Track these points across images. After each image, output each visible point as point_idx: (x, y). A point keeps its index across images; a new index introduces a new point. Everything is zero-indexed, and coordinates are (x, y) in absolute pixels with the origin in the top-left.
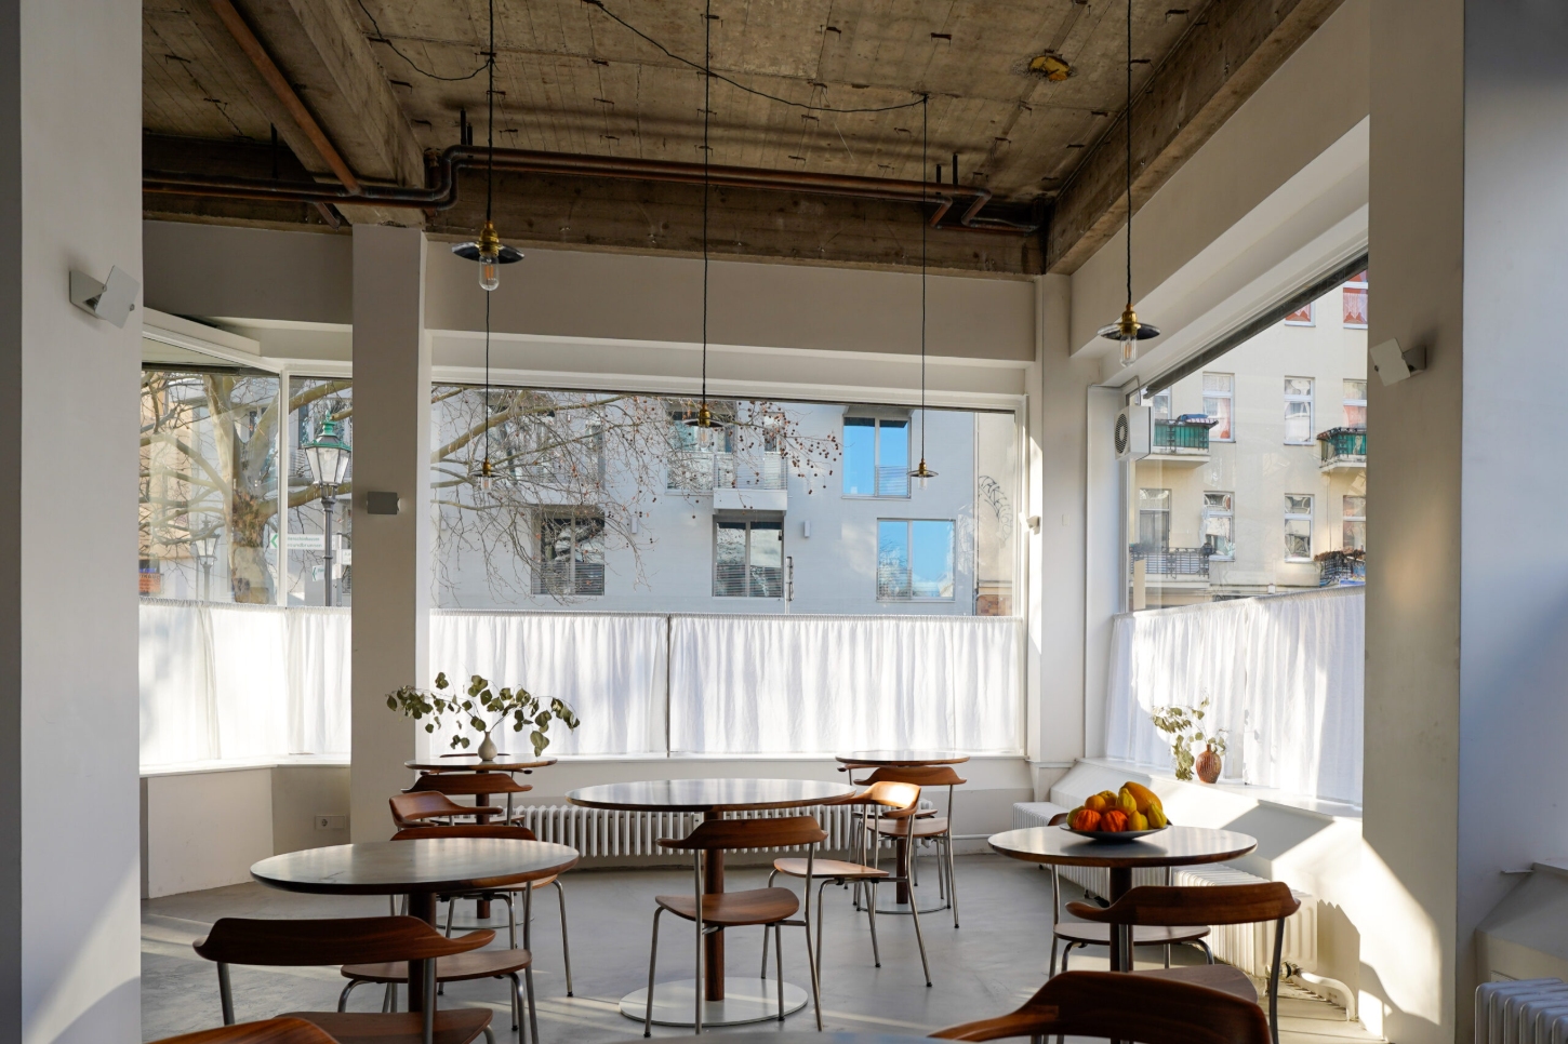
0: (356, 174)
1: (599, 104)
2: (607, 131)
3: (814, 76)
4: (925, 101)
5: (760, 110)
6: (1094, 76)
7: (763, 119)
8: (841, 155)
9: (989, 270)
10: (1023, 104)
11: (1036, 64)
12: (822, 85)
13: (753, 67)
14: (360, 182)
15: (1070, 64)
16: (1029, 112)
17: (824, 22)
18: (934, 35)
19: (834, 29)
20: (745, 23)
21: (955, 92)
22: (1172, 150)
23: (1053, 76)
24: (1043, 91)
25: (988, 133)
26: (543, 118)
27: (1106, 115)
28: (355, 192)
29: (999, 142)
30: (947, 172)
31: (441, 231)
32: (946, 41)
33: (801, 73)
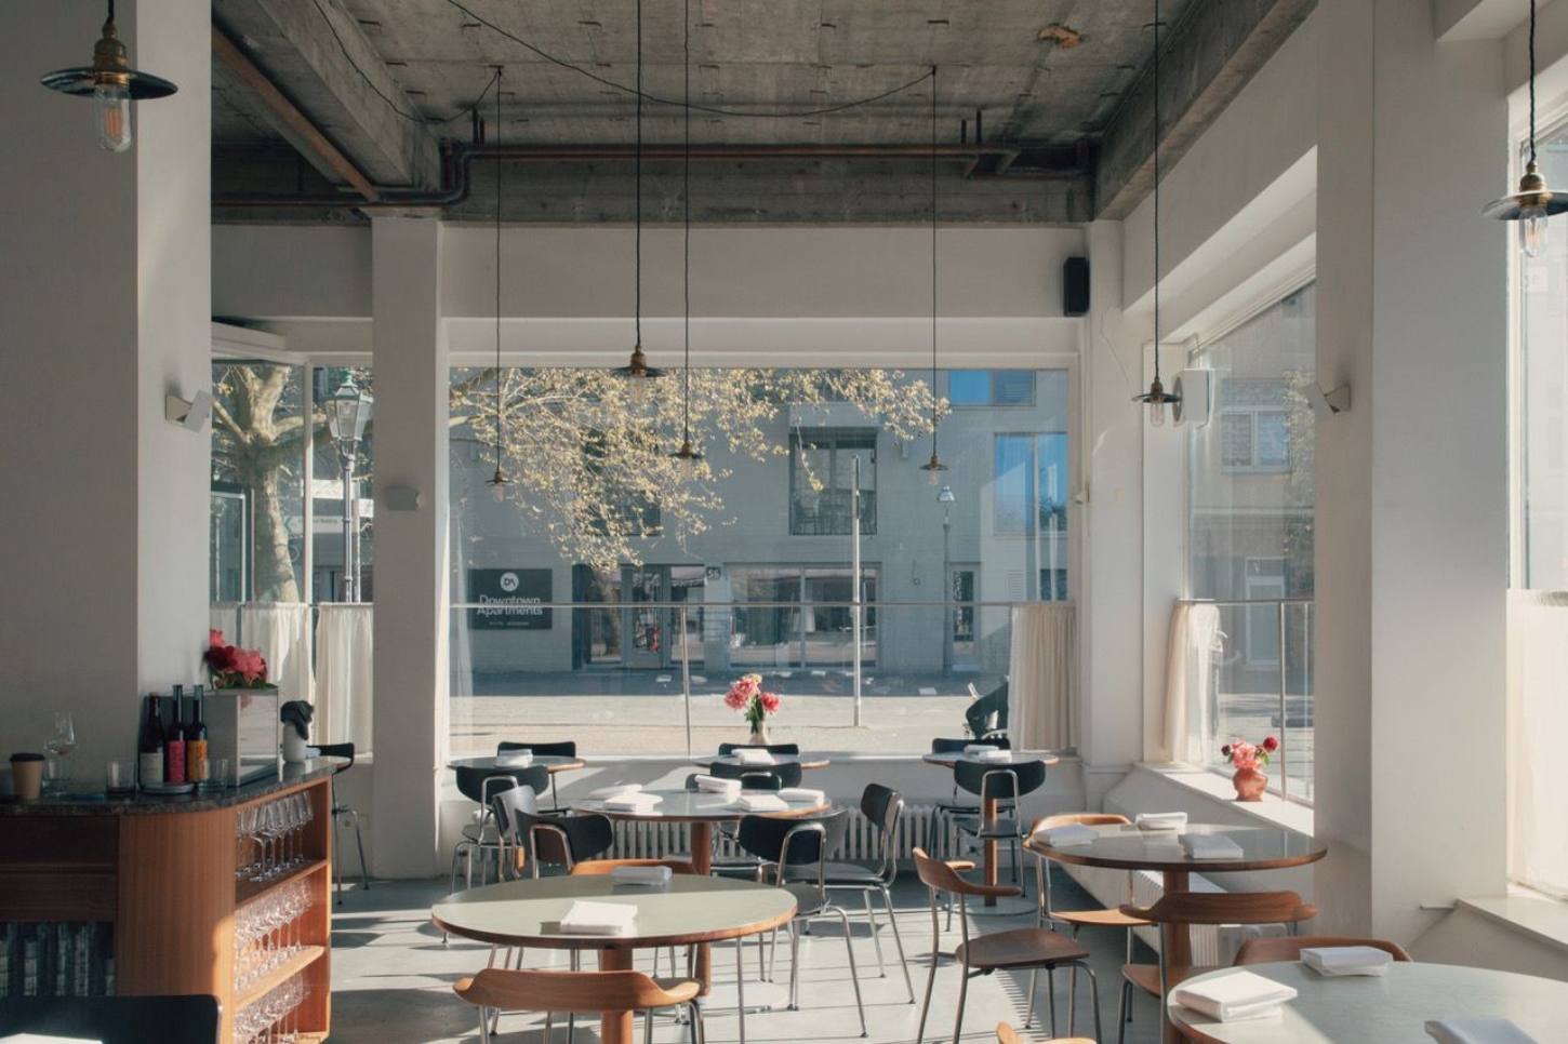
0: (373, 182)
1: (605, 96)
2: (615, 116)
3: (816, 61)
4: (934, 73)
5: (766, 87)
6: (1109, 40)
7: (771, 96)
8: (858, 119)
9: (1029, 221)
10: (1038, 67)
11: (1043, 35)
12: (826, 67)
13: (754, 58)
14: (377, 189)
15: (1080, 33)
16: (1047, 73)
17: (818, 20)
18: (931, 22)
19: (828, 25)
20: (739, 27)
21: (966, 63)
22: (1191, 117)
23: (1065, 43)
24: (1056, 55)
25: (1010, 91)
26: (551, 110)
27: (1134, 68)
28: (375, 199)
29: (1023, 98)
30: (971, 125)
31: (457, 219)
32: (945, 25)
33: (802, 59)
